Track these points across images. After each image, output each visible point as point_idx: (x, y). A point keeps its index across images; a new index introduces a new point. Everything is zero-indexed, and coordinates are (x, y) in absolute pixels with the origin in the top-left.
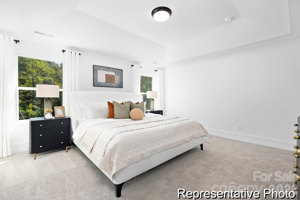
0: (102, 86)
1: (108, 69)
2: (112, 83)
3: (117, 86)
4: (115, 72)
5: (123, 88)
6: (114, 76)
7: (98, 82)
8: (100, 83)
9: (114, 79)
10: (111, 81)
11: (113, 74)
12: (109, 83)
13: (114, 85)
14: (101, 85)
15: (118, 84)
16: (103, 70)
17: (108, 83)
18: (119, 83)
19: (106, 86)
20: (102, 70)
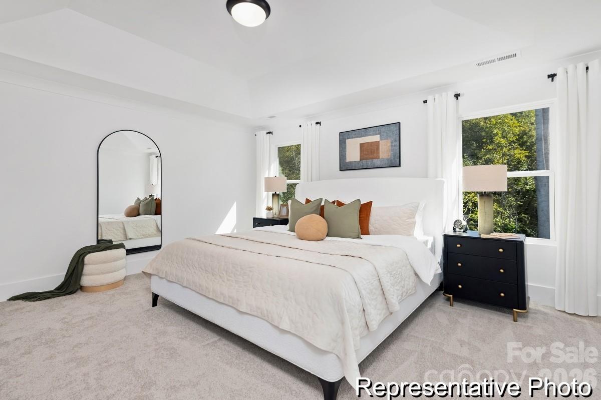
0: (353, 168)
1: (365, 131)
2: (372, 159)
3: (385, 163)
4: (380, 134)
5: (399, 165)
6: (377, 143)
7: (347, 161)
8: (351, 163)
9: (378, 149)
10: (371, 156)
11: (376, 138)
12: (368, 160)
13: (377, 162)
14: (351, 167)
15: (387, 160)
16: (355, 138)
17: (364, 162)
18: (390, 157)
19: (360, 168)
20: (353, 138)
